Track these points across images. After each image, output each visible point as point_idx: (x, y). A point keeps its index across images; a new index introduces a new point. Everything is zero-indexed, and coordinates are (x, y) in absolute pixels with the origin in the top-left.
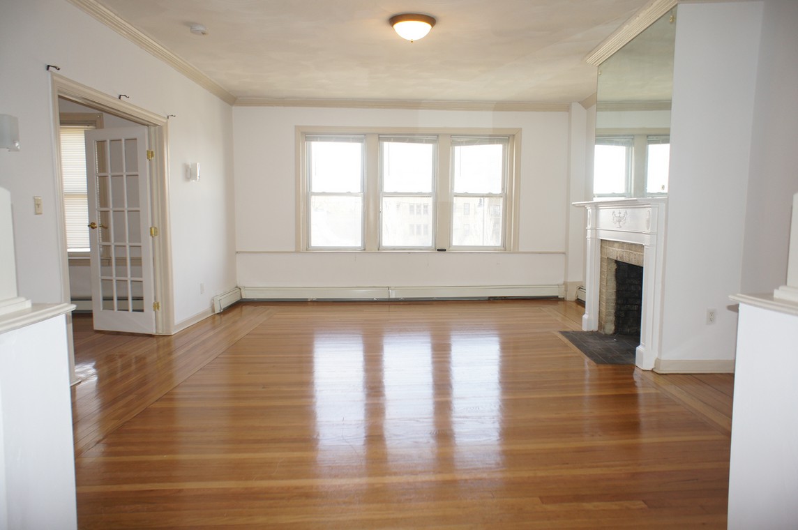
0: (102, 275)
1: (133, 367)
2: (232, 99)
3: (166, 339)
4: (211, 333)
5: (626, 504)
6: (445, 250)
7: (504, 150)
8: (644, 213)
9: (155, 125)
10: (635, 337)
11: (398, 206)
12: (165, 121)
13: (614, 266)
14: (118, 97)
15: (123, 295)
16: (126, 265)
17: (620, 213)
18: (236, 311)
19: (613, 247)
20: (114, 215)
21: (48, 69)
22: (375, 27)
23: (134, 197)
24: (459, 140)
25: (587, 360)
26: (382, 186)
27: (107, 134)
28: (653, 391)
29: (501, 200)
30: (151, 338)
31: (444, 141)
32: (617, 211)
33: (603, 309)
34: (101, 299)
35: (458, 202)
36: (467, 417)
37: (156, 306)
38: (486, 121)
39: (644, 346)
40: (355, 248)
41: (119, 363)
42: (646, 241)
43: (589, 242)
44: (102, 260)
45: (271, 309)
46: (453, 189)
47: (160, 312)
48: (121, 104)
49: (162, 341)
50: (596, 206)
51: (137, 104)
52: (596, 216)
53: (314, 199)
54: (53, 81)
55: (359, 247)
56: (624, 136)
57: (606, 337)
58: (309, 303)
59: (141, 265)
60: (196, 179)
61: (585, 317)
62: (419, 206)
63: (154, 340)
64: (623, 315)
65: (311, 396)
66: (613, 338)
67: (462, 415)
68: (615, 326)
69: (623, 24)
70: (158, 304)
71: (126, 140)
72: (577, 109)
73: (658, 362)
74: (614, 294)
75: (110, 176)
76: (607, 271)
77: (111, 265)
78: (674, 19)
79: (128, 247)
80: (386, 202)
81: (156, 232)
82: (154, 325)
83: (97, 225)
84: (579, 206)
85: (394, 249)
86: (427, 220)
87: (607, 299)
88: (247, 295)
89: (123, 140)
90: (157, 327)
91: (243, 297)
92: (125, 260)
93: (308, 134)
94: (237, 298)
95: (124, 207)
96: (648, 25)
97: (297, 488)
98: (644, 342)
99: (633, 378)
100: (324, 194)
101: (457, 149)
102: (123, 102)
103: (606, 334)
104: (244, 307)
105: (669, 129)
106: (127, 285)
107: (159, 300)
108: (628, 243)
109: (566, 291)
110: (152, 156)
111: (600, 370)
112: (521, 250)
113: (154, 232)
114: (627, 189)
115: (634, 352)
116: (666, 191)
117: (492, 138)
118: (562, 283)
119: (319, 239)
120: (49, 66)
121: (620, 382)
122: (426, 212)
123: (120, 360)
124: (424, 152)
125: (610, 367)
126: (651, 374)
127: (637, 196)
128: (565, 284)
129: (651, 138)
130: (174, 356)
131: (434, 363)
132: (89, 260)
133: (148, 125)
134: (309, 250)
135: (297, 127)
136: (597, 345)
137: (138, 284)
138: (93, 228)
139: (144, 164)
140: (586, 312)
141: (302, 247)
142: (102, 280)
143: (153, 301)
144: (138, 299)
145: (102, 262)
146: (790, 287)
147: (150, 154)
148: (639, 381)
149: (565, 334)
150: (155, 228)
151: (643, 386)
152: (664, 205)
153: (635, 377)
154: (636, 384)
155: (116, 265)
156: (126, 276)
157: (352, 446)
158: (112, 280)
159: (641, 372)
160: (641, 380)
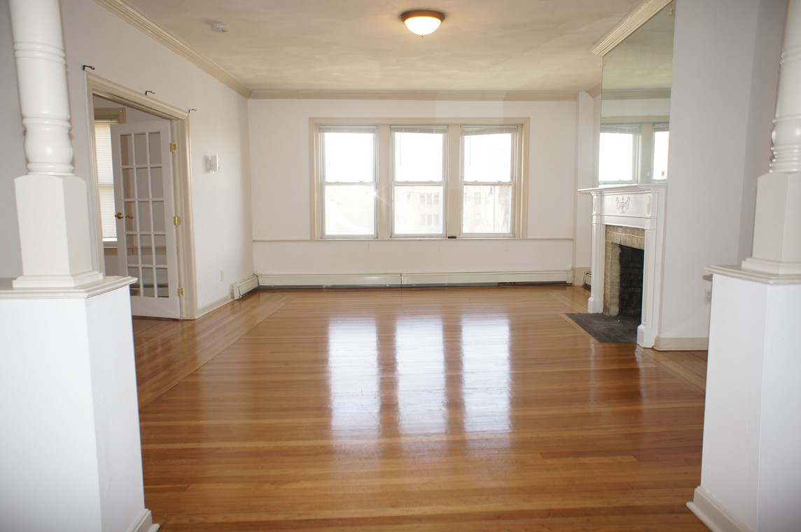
1: (160, 350)
2: (248, 92)
3: (190, 323)
4: (232, 318)
5: (619, 458)
6: (455, 237)
7: (513, 138)
8: (646, 198)
9: (178, 119)
10: (637, 319)
11: (408, 196)
12: (187, 115)
13: (618, 251)
14: (144, 93)
15: (148, 282)
16: (151, 254)
17: (623, 199)
18: (254, 298)
19: (617, 232)
20: (139, 205)
21: (84, 69)
22: (388, 22)
23: (158, 190)
24: (469, 130)
25: (592, 340)
26: (393, 176)
27: (130, 128)
28: (653, 366)
29: (510, 189)
30: (176, 323)
31: (455, 131)
32: (620, 197)
33: (608, 292)
35: (468, 191)
36: (476, 389)
37: (180, 292)
38: (496, 110)
39: (645, 325)
40: (368, 236)
42: (647, 225)
43: (595, 228)
44: (128, 249)
45: (288, 296)
46: (463, 177)
47: (184, 297)
48: (147, 99)
49: (186, 325)
50: (601, 193)
51: (163, 100)
52: (601, 202)
53: (328, 189)
54: (89, 80)
55: (372, 236)
56: (631, 124)
57: (611, 318)
58: (324, 290)
59: (166, 254)
60: (216, 170)
61: (591, 299)
62: (429, 196)
63: (179, 324)
64: (627, 297)
66: (617, 320)
67: (472, 387)
68: (620, 308)
69: (626, 16)
70: (182, 289)
71: (150, 133)
72: (584, 98)
73: (658, 340)
74: (619, 278)
75: (135, 169)
76: (612, 256)
77: (137, 254)
78: (673, 11)
79: (153, 236)
80: (397, 189)
81: (179, 221)
82: (179, 310)
83: (123, 215)
84: (585, 193)
85: (406, 237)
86: (438, 209)
87: (612, 282)
88: (264, 282)
89: (147, 134)
90: (181, 312)
91: (261, 284)
92: (151, 249)
93: (321, 126)
94: (254, 286)
95: (148, 197)
96: (649, 18)
97: (322, 447)
98: (645, 321)
99: (634, 355)
100: (337, 183)
101: (467, 138)
102: (149, 97)
103: (610, 316)
104: (261, 294)
105: (668, 117)
106: (152, 271)
107: (183, 286)
108: (631, 228)
109: (574, 276)
110: (175, 148)
111: (604, 348)
112: (529, 237)
113: (177, 221)
114: (634, 176)
115: (635, 332)
116: (665, 177)
117: (503, 127)
118: (570, 268)
119: (333, 227)
120: (84, 66)
121: (621, 358)
122: (437, 202)
123: (146, 343)
124: (433, 143)
125: (613, 345)
126: (651, 351)
127: (643, 183)
128: (573, 269)
129: (657, 126)
130: (198, 339)
131: (445, 342)
132: (116, 249)
133: (170, 119)
134: (323, 238)
135: (311, 119)
136: (601, 326)
137: (163, 271)
138: (119, 218)
139: (167, 156)
140: (592, 295)
141: (317, 236)
142: (129, 267)
143: (177, 287)
144: (163, 286)
145: (128, 251)
146: (754, 258)
147: (173, 147)
148: (640, 357)
149: (571, 315)
150: (179, 218)
151: (643, 362)
152: (664, 190)
153: (636, 354)
154: (637, 360)
155: (142, 254)
156: (152, 264)
157: (370, 413)
158: (138, 268)
159: (642, 349)
160: (642, 356)
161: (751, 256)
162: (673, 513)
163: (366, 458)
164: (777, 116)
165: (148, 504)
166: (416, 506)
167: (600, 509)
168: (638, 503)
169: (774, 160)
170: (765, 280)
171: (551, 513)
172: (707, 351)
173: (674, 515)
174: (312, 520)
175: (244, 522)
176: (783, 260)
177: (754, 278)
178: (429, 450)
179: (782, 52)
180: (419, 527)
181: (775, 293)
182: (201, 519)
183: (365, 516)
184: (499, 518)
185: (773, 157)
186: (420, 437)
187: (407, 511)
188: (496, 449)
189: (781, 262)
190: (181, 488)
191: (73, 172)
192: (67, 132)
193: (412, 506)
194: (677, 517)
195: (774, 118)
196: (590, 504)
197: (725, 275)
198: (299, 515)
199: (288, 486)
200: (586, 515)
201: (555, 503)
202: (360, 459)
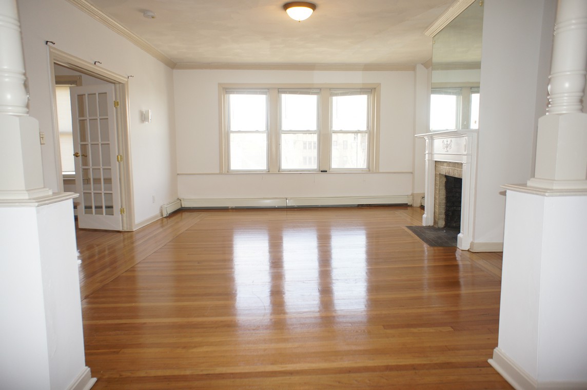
0: (84, 190)
1: (107, 252)
2: (173, 64)
3: (129, 234)
4: (161, 230)
5: (440, 329)
6: (326, 171)
7: (368, 99)
8: (464, 141)
9: (120, 83)
10: (458, 229)
12: (126, 80)
13: (444, 180)
14: (94, 63)
15: (99, 204)
16: (101, 183)
17: (447, 141)
18: (178, 216)
19: (443, 166)
20: (91, 147)
21: (47, 44)
22: (274, 12)
23: (106, 135)
24: (335, 92)
25: (425, 245)
26: (281, 126)
27: (85, 90)
28: (468, 263)
29: (366, 136)
30: (119, 234)
31: (325, 93)
32: (445, 140)
33: (437, 211)
34: (84, 208)
37: (122, 211)
38: (358, 78)
39: (463, 233)
40: (262, 171)
41: (97, 249)
42: (464, 160)
43: (427, 163)
44: (83, 180)
45: (203, 214)
46: (331, 127)
47: (125, 215)
48: (96, 68)
49: (126, 235)
50: (432, 138)
51: (108, 68)
52: (432, 144)
53: (232, 135)
54: (50, 52)
55: (265, 170)
56: (455, 88)
57: (439, 229)
58: (230, 210)
59: (111, 183)
60: (148, 121)
61: (425, 216)
63: (122, 235)
64: (451, 214)
65: (231, 268)
66: (443, 230)
67: (337, 278)
68: (446, 222)
69: (449, 7)
70: (123, 209)
71: (99, 94)
72: (420, 69)
73: (472, 244)
74: (445, 199)
75: (88, 120)
76: (440, 183)
77: (90, 184)
78: (482, 3)
79: (101, 169)
80: (284, 137)
81: (121, 158)
82: (121, 225)
83: (80, 154)
84: (420, 137)
85: (290, 171)
86: (314, 153)
87: (440, 203)
88: (186, 204)
89: (97, 94)
90: (123, 226)
91: (183, 206)
92: (100, 179)
93: (228, 89)
94: (179, 207)
95: (98, 141)
96: (465, 8)
97: (222, 322)
98: (463, 231)
100: (239, 132)
101: (335, 99)
102: (97, 66)
103: (439, 228)
104: (183, 213)
105: (479, 83)
106: (101, 196)
107: (124, 207)
108: (453, 163)
109: (413, 200)
110: (118, 105)
111: (434, 250)
112: (381, 171)
115: (456, 238)
117: (361, 90)
118: (411, 194)
119: (236, 164)
120: (47, 42)
121: (446, 257)
123: (97, 247)
124: (310, 102)
125: (440, 248)
126: (468, 252)
127: (462, 129)
128: (413, 195)
129: (473, 90)
130: (135, 245)
132: (75, 180)
133: (114, 83)
134: (229, 172)
135: (220, 84)
136: (431, 235)
137: (109, 196)
138: (77, 156)
139: (112, 111)
140: (425, 213)
141: (224, 170)
142: (84, 193)
143: (120, 207)
144: (109, 207)
145: (83, 182)
146: (536, 178)
147: (116, 104)
148: (460, 257)
149: (410, 228)
150: (121, 156)
151: (461, 260)
152: (476, 134)
153: (456, 254)
154: (457, 259)
155: (94, 184)
156: (101, 190)
157: (259, 297)
158: (91, 193)
159: (461, 251)
160: (461, 256)
161: (534, 177)
162: (478, 367)
163: (254, 330)
164: (552, 73)
165: (88, 363)
166: (289, 364)
167: (425, 365)
168: (453, 360)
169: (550, 106)
170: (543, 193)
171: (389, 368)
172: (502, 252)
173: (478, 369)
174: (212, 374)
175: (161, 376)
176: (556, 179)
177: (535, 192)
178: (301, 324)
179: (554, 25)
180: (290, 378)
181: (550, 202)
182: (129, 374)
183: (250, 371)
184: (350, 372)
185: (549, 103)
186: (294, 315)
187: (282, 367)
188: (350, 323)
189: (555, 180)
190: (114, 352)
191: (28, 113)
192: (23, 82)
193: (286, 364)
194: (481, 370)
195: (550, 74)
196: (417, 361)
197: (515, 191)
198: (202, 371)
199: (194, 350)
200: (414, 369)
201: (392, 361)
202: (249, 330)
